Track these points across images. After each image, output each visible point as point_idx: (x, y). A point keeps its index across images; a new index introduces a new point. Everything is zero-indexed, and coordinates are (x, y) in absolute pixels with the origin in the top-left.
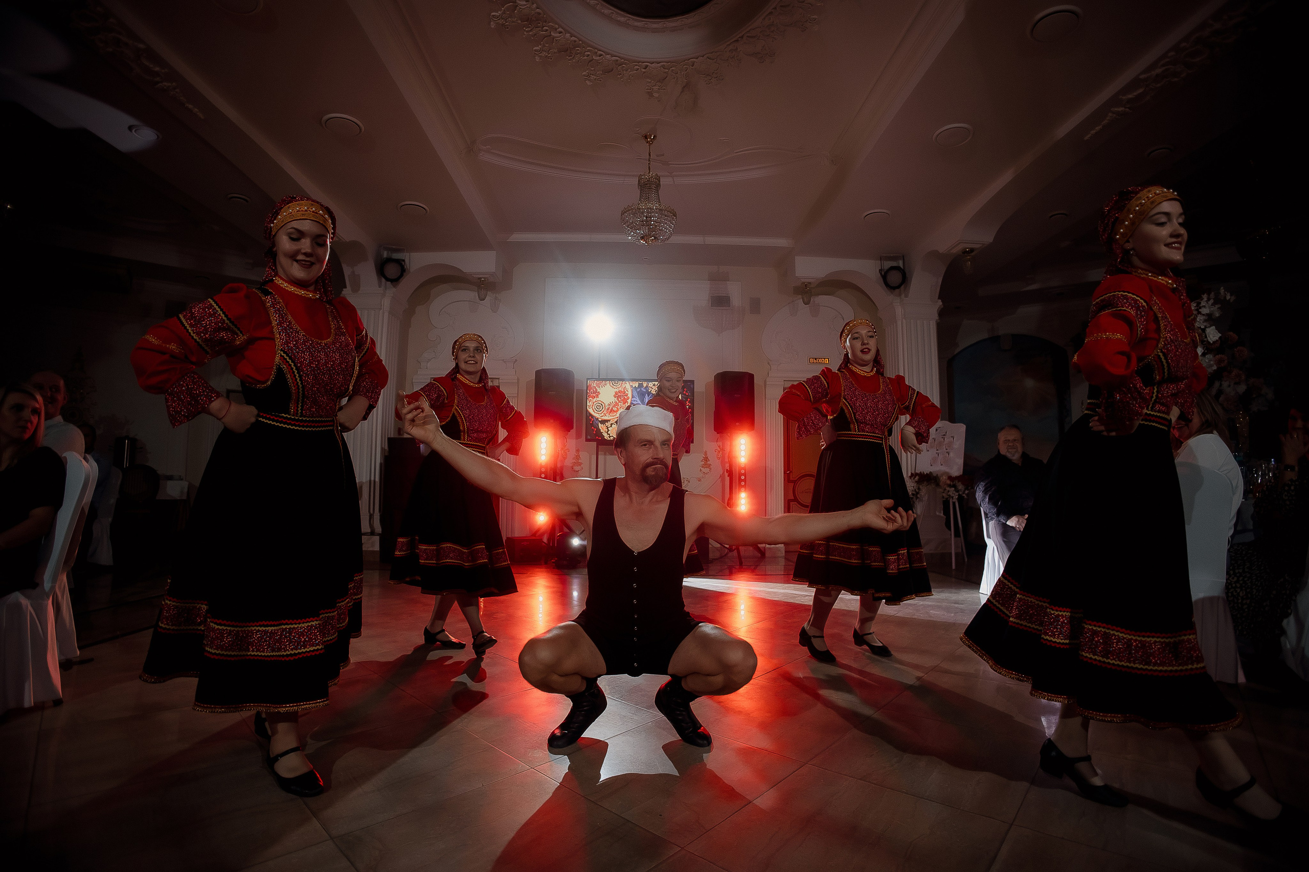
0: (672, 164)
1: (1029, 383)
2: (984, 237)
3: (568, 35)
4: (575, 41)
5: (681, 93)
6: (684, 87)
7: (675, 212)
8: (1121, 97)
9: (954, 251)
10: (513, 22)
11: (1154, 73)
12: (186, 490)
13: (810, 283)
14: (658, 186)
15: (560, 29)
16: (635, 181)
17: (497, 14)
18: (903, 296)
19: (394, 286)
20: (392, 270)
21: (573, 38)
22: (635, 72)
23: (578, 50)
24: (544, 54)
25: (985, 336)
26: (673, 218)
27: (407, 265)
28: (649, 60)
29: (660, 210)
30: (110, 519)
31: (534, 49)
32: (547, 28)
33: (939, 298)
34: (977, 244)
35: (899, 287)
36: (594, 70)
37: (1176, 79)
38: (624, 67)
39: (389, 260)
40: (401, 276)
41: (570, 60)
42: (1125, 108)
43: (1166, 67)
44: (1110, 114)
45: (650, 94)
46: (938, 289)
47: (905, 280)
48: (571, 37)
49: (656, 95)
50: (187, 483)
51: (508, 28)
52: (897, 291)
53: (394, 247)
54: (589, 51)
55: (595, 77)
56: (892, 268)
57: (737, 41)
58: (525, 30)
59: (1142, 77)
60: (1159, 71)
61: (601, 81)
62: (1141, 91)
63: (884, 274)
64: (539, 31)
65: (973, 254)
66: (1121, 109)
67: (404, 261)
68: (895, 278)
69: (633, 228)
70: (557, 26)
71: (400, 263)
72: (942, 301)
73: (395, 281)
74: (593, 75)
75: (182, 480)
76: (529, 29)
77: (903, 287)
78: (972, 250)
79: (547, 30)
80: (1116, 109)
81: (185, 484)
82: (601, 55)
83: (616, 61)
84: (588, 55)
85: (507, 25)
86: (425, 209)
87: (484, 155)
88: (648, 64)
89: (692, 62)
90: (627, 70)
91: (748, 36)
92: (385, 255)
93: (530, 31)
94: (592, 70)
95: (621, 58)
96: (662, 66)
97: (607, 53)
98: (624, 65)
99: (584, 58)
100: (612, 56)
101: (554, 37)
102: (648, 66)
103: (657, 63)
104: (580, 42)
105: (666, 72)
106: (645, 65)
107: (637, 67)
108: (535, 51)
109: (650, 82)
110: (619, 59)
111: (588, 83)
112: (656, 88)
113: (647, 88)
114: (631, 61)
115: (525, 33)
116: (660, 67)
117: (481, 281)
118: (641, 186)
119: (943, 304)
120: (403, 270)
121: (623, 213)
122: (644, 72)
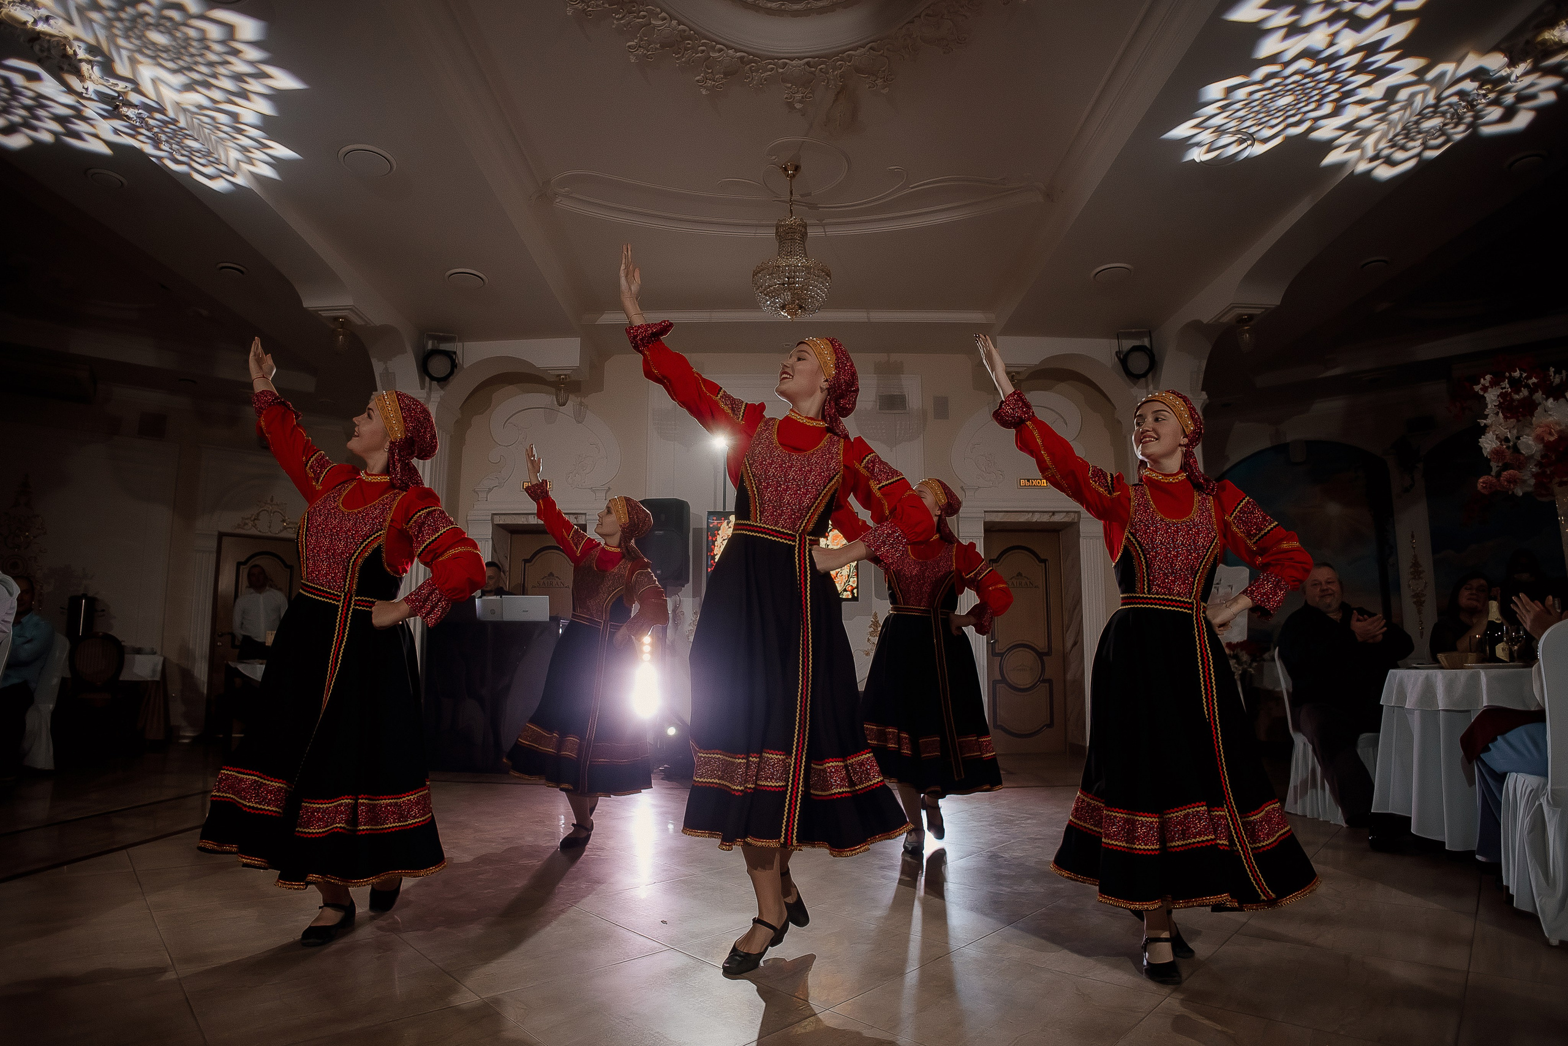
0: (822, 207)
1: (1334, 509)
2: (1270, 297)
3: (674, 22)
4: (684, 31)
5: (834, 102)
6: (839, 93)
7: (830, 272)
9: (1225, 320)
10: (597, 6)
12: (159, 668)
14: (806, 237)
15: (663, 14)
16: (772, 232)
19: (442, 388)
20: (438, 366)
21: (681, 27)
22: (770, 73)
23: (689, 44)
24: (641, 51)
25: (1265, 444)
26: (826, 279)
27: (459, 360)
28: (787, 55)
29: (808, 268)
30: (51, 706)
31: (627, 45)
32: (645, 13)
33: (1203, 390)
34: (1259, 308)
35: (1145, 375)
36: (711, 72)
38: (753, 66)
39: (435, 352)
40: (451, 373)
41: (678, 59)
45: (790, 105)
46: (1202, 376)
47: (1153, 365)
48: (679, 25)
49: (798, 106)
50: (163, 658)
51: (590, 15)
52: (1143, 380)
53: (441, 334)
54: (704, 45)
55: (713, 83)
56: (1135, 349)
57: (912, 22)
58: (614, 18)
61: (721, 88)
63: (1123, 357)
64: (634, 17)
65: (1252, 323)
67: (455, 353)
68: (1138, 363)
69: (772, 294)
70: (659, 10)
71: (450, 356)
72: (1208, 394)
73: (443, 381)
74: (710, 80)
75: (155, 653)
76: (620, 16)
77: (1150, 375)
78: (1251, 317)
79: (644, 16)
81: (158, 660)
82: (720, 50)
83: (742, 58)
84: (703, 51)
85: (590, 11)
86: (483, 280)
87: (561, 201)
88: (787, 61)
89: (849, 55)
90: (757, 71)
91: (927, 15)
92: (430, 345)
93: (622, 19)
94: (709, 73)
95: (749, 54)
96: (808, 64)
97: (729, 47)
98: (753, 64)
99: (697, 55)
100: (737, 51)
101: (655, 27)
102: (786, 64)
103: (800, 58)
104: (692, 32)
105: (812, 73)
106: (783, 62)
107: (772, 66)
108: (629, 47)
109: (790, 88)
110: (745, 54)
111: (704, 92)
112: (799, 96)
113: (785, 96)
114: (762, 58)
115: (615, 22)
116: (804, 65)
117: (560, 379)
118: (779, 236)
119: (1209, 398)
120: (454, 365)
121: (755, 274)
122: (782, 73)
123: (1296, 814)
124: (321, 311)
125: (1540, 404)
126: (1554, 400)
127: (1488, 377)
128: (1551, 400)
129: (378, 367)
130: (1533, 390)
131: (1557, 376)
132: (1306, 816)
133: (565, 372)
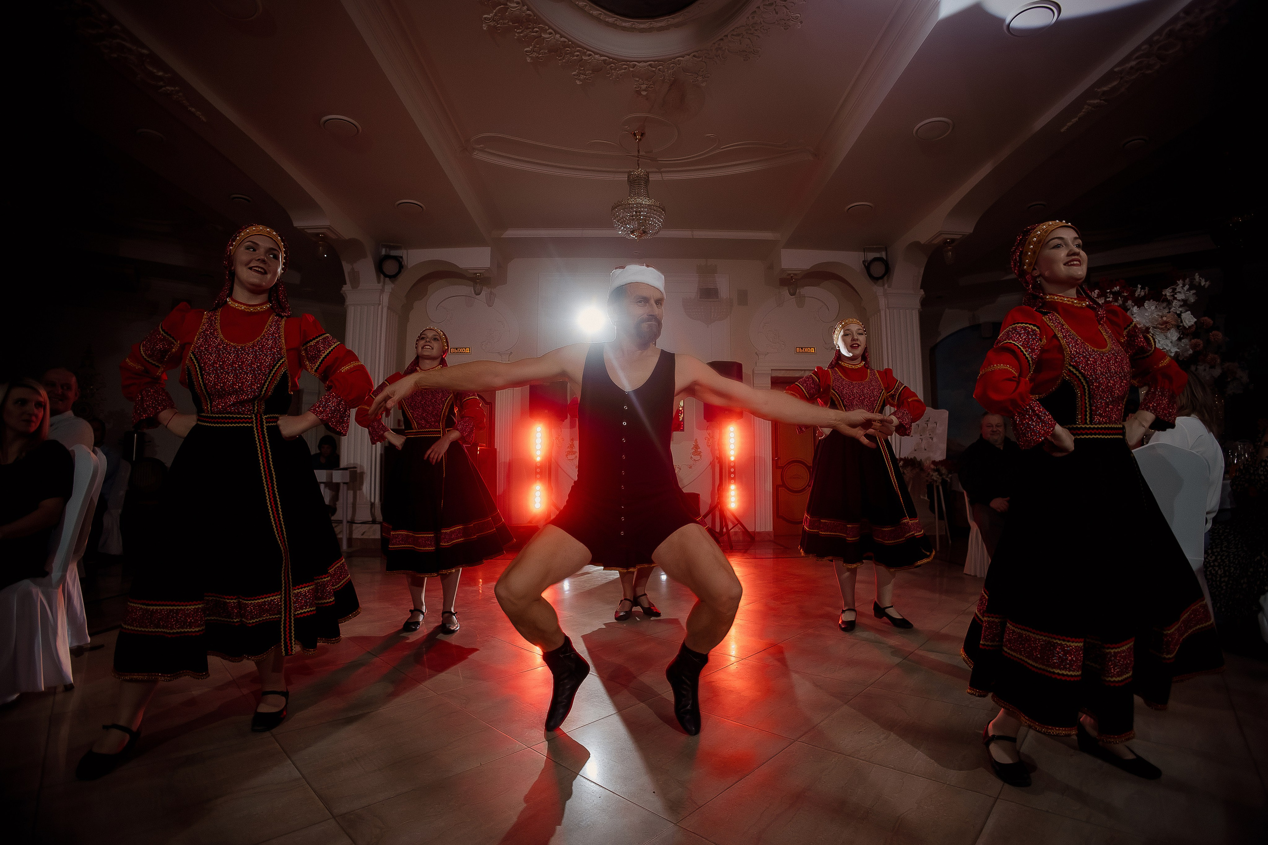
0: (660, 161)
2: (965, 227)
4: (565, 42)
5: (668, 91)
6: (671, 85)
7: (664, 207)
8: (1096, 89)
9: (936, 242)
10: (504, 24)
11: (1128, 65)
13: (795, 274)
14: (647, 181)
15: (550, 30)
16: (625, 177)
17: (489, 16)
18: (886, 286)
19: (393, 282)
20: (390, 267)
21: (563, 39)
22: (624, 71)
23: (568, 50)
24: (535, 55)
25: (966, 324)
26: (662, 213)
27: (405, 262)
28: (636, 59)
29: (649, 205)
31: (525, 50)
32: (537, 29)
33: (921, 288)
34: (960, 234)
35: (882, 278)
36: (584, 69)
37: (1150, 72)
39: (388, 257)
40: (399, 271)
41: (560, 60)
42: (1101, 100)
43: (1139, 60)
44: (1086, 107)
45: (638, 93)
46: (921, 279)
47: (888, 271)
48: (561, 38)
49: (643, 93)
51: (500, 30)
52: (880, 281)
53: (392, 244)
54: (578, 51)
55: (585, 77)
56: (876, 259)
57: (722, 39)
58: (516, 32)
59: (1116, 70)
60: (1133, 63)
61: (590, 80)
62: (1115, 83)
63: (868, 265)
64: (530, 32)
65: (953, 244)
66: (1096, 101)
67: (402, 257)
68: (878, 269)
69: (624, 223)
70: (547, 27)
71: (398, 260)
72: (924, 291)
73: (393, 277)
74: (582, 74)
76: (520, 31)
77: (885, 278)
78: (953, 240)
79: (537, 31)
80: (1092, 101)
82: (590, 55)
83: (604, 61)
84: (578, 56)
85: (499, 27)
86: (421, 207)
87: (478, 153)
88: (636, 63)
89: (679, 60)
90: (615, 69)
91: (732, 35)
92: (383, 252)
93: (521, 33)
94: (582, 70)
95: (609, 58)
96: (650, 65)
97: (596, 53)
98: (612, 65)
99: (574, 58)
100: (601, 55)
101: (544, 38)
102: (636, 65)
103: (645, 62)
104: (570, 43)
105: (653, 71)
106: (633, 64)
107: (626, 66)
108: (526, 51)
109: (638, 81)
110: (607, 58)
111: (578, 83)
112: (644, 87)
113: (635, 86)
114: (619, 60)
115: (516, 34)
116: (648, 66)
117: (476, 276)
118: (630, 182)
119: (925, 293)
120: (401, 267)
121: (613, 208)
122: (632, 71)
123: (970, 575)
124: (306, 229)
125: (1129, 309)
126: (1138, 308)
127: (1096, 291)
128: (1136, 307)
129: (347, 267)
130: (1125, 300)
131: (1142, 291)
132: (977, 576)
133: (480, 271)
